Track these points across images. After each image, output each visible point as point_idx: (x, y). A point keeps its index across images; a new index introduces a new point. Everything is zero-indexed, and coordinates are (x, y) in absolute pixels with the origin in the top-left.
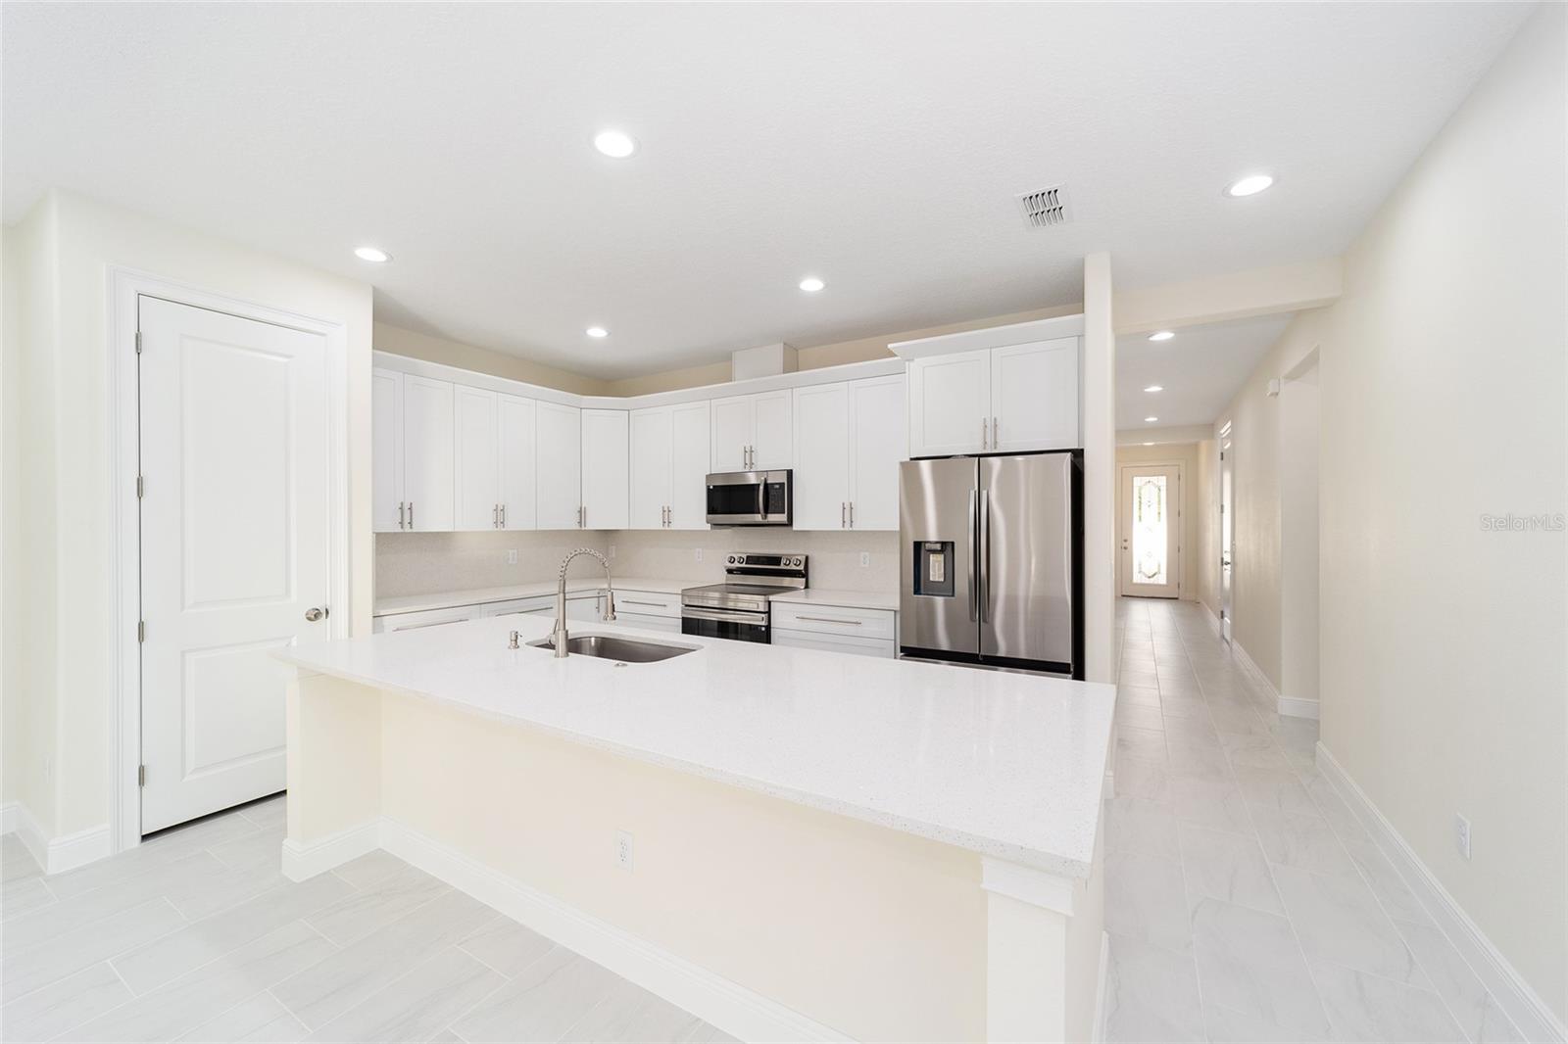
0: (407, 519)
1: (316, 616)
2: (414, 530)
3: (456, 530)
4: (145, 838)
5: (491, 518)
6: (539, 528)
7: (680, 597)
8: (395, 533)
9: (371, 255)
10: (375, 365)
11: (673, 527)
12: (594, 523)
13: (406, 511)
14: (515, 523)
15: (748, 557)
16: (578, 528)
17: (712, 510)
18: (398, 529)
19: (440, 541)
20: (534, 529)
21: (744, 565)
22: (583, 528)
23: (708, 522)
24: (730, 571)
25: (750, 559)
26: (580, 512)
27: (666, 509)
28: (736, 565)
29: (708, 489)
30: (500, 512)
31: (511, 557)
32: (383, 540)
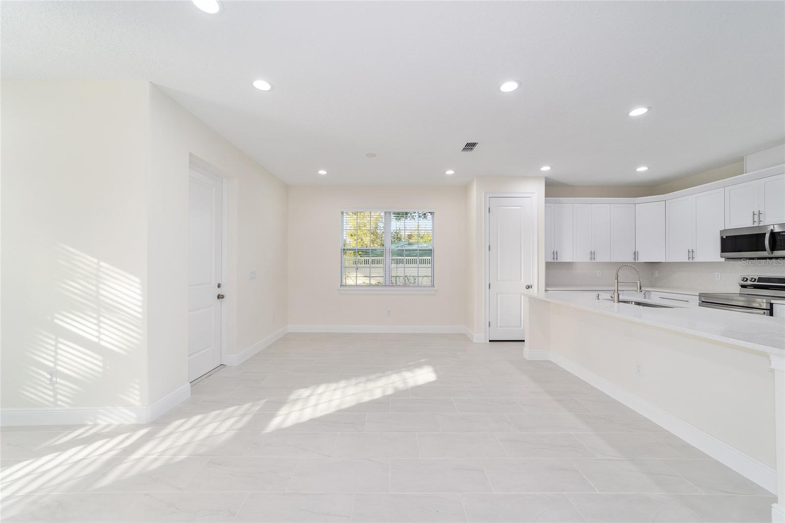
0: (555, 257)
1: (529, 287)
2: (558, 261)
3: (574, 261)
4: (490, 341)
5: (589, 256)
6: (612, 261)
7: (698, 297)
8: (551, 262)
9: (546, 168)
10: (546, 202)
11: (696, 260)
12: (642, 259)
13: (555, 254)
14: (599, 259)
15: (759, 278)
16: (634, 261)
17: (724, 249)
18: (552, 261)
19: (569, 265)
20: (609, 261)
21: (756, 283)
22: (636, 261)
23: (721, 257)
24: (743, 286)
25: (760, 280)
26: (635, 253)
27: (691, 251)
28: (749, 283)
29: (722, 238)
30: (593, 254)
31: (598, 273)
32: (548, 265)
